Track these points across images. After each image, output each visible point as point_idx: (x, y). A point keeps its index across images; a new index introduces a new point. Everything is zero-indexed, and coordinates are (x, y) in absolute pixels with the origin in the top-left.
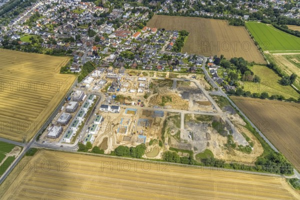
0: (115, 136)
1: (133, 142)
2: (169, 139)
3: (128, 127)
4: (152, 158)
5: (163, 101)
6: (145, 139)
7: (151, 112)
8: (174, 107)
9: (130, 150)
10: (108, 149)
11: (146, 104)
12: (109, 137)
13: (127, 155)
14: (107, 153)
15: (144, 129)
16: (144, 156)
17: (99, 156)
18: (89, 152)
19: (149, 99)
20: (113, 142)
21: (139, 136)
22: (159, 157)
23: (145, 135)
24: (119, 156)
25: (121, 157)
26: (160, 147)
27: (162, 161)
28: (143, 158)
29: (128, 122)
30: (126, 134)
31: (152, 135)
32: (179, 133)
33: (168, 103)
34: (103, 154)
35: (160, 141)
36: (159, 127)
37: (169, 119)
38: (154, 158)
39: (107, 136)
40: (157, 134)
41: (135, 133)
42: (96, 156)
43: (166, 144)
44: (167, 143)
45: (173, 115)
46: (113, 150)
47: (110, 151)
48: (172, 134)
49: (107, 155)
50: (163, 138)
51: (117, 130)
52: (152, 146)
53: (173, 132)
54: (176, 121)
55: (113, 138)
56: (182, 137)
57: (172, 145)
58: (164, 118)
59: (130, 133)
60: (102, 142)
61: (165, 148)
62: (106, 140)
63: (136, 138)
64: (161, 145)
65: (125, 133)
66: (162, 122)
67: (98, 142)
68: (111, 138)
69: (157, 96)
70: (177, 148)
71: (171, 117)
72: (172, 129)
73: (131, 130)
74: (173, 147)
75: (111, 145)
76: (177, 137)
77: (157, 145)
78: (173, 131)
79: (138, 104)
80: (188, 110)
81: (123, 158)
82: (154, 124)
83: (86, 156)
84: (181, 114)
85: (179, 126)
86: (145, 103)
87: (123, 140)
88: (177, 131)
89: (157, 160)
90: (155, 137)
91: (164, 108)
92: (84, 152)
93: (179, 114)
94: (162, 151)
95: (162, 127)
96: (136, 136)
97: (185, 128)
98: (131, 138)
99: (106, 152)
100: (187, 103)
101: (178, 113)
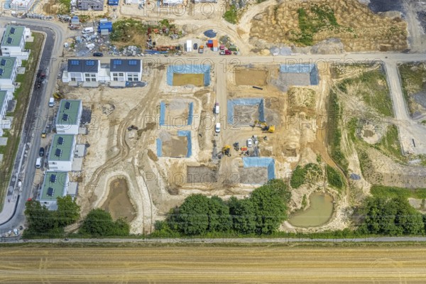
0: (155, 171)
1: (227, 185)
2: (364, 157)
3: (194, 134)
4: (314, 230)
5: (303, 27)
6: (271, 168)
7: (266, 71)
8: (355, 45)
9: (232, 211)
10: (140, 218)
11: (242, 44)
12: (133, 177)
13: (220, 229)
14: (140, 231)
15: (258, 133)
16: (286, 226)
17: (116, 246)
18: (71, 235)
19: (245, 23)
20: (154, 192)
21: (245, 161)
22: (339, 223)
23: (268, 153)
24: (190, 234)
25: (198, 240)
26: (334, 191)
27: (355, 234)
28: (282, 235)
29: (189, 117)
30: (194, 159)
31: (293, 153)
32: (393, 134)
33: (324, 33)
34: (126, 235)
35: (329, 169)
36: (313, 121)
37: (342, 88)
38: (324, 228)
39: (121, 172)
40: (314, 146)
41: (226, 152)
42: (101, 245)
43: (356, 177)
44: (358, 171)
45: (357, 72)
46: (162, 219)
47: (148, 222)
48: (371, 140)
49: (143, 236)
50: (338, 156)
51: (154, 148)
52: (303, 189)
53: (370, 134)
54: (372, 94)
55: (149, 176)
56: (406, 145)
57: (380, 177)
58: (323, 88)
59: (207, 153)
60: (111, 197)
61: (356, 192)
62: (121, 187)
63: (236, 169)
64: (335, 181)
65: (188, 155)
66: (320, 104)
67: (92, 198)
68: (140, 180)
69: (276, 9)
70: (400, 185)
71: (349, 81)
72: (364, 121)
73: (208, 142)
74: (386, 183)
75: (148, 202)
76: (391, 149)
77: (322, 184)
78: (371, 127)
79: (210, 45)
80: (406, 51)
81: (208, 241)
82: (291, 114)
83: (63, 250)
84: (382, 65)
85: (387, 110)
86: (234, 41)
87: (189, 181)
88: (385, 128)
89: (337, 234)
90: (311, 158)
91: (314, 52)
92: (52, 237)
93: (375, 68)
94: (344, 203)
95: (325, 119)
96: (235, 162)
97: (412, 114)
98: (215, 170)
99: (137, 227)
100: (398, 25)
101: (372, 64)
